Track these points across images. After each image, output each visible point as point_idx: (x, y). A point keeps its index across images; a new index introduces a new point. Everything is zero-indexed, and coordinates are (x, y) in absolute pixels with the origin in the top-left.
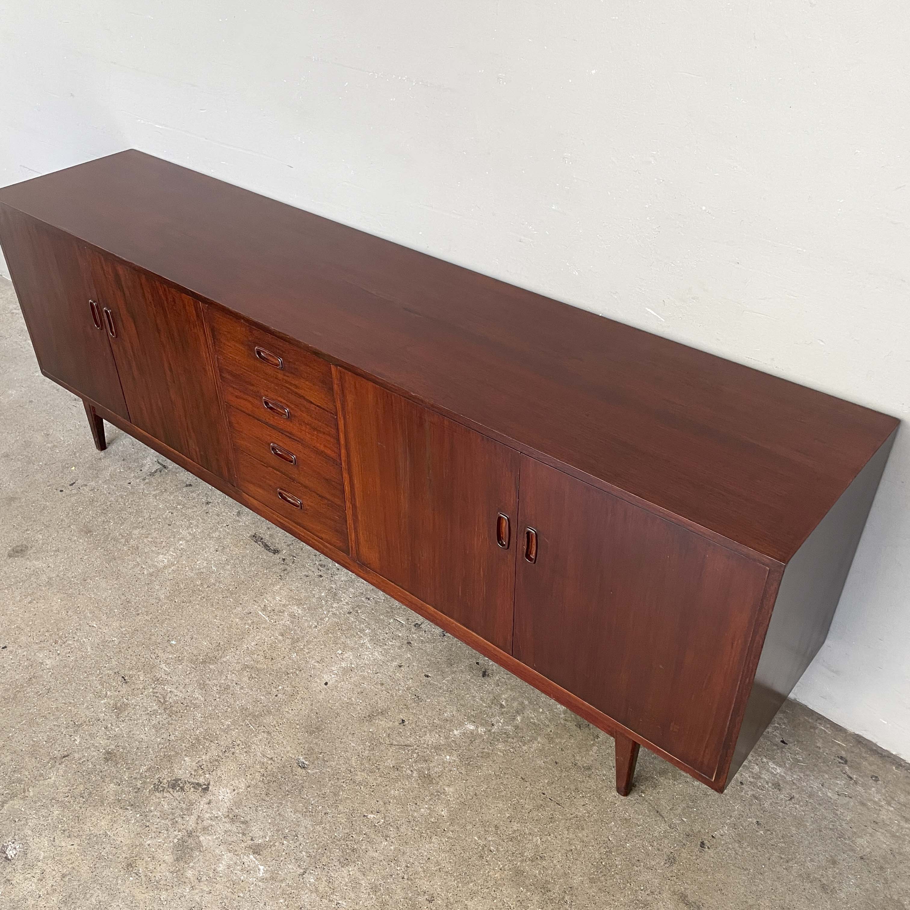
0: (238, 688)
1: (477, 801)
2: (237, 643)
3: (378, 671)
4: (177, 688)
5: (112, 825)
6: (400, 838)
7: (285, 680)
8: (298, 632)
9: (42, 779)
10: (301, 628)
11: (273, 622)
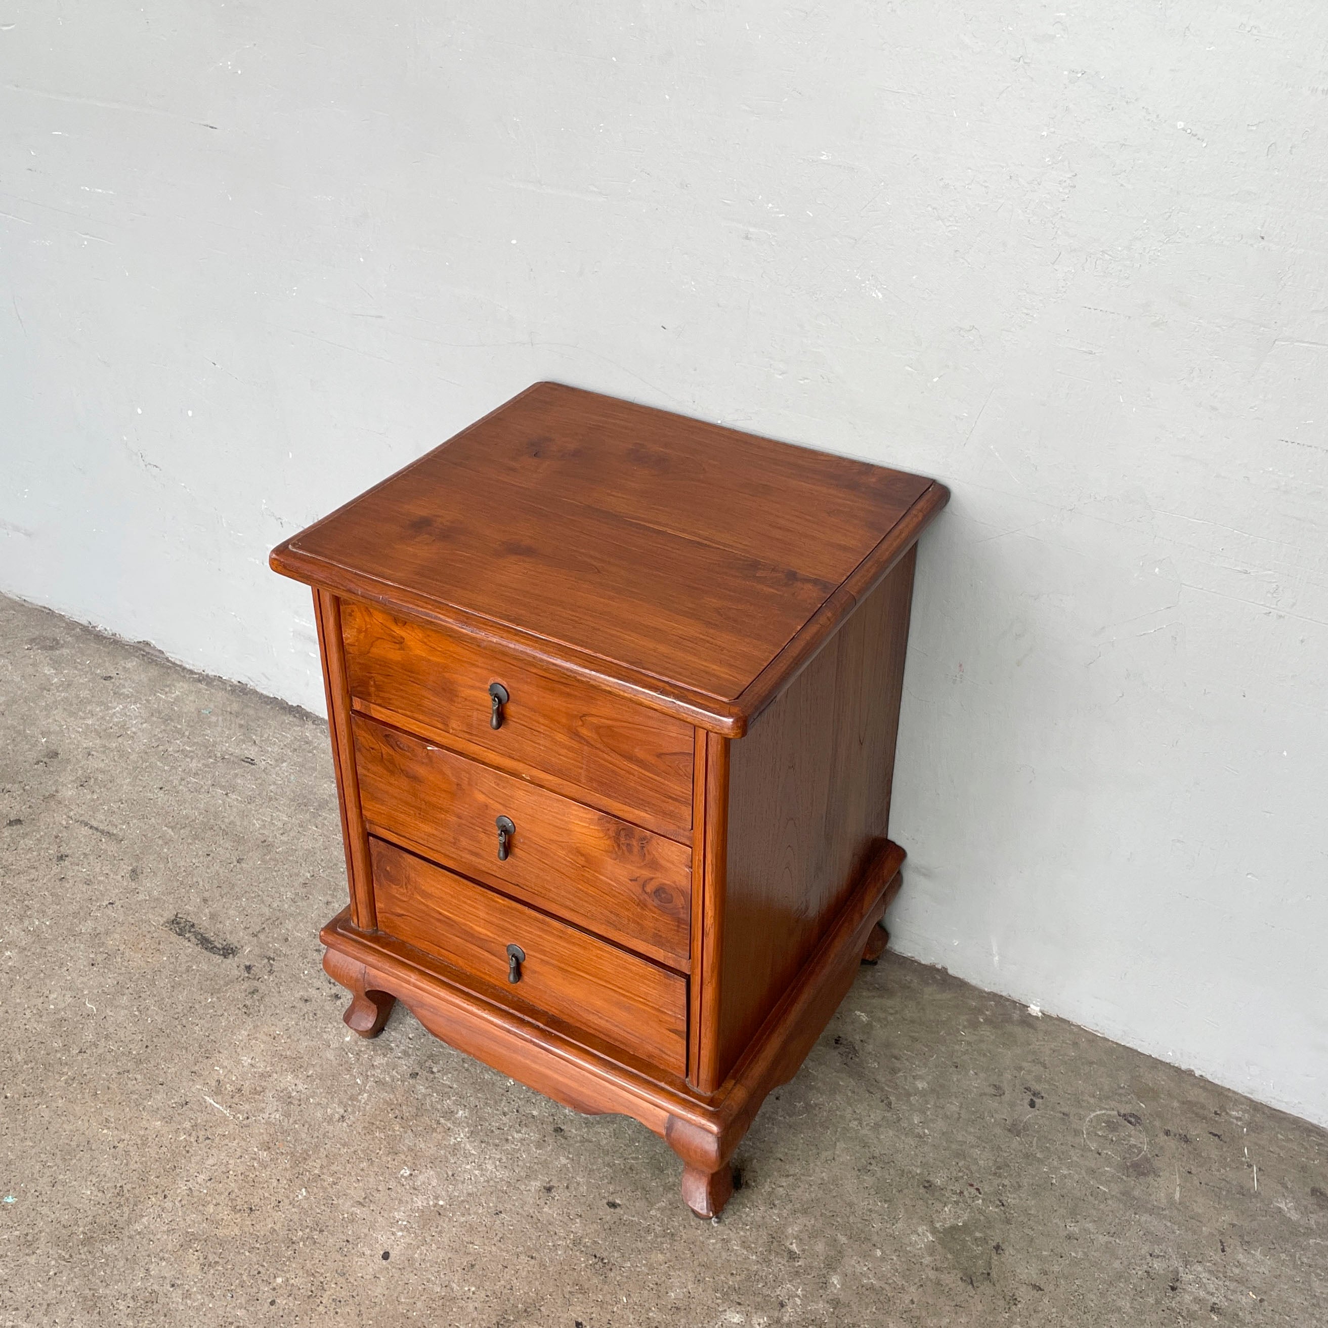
0: (177, 1295)
2: (163, 1181)
3: (500, 1207)
4: (28, 1317)
7: (289, 1259)
8: (304, 1136)
10: (310, 1126)
11: (241, 1119)
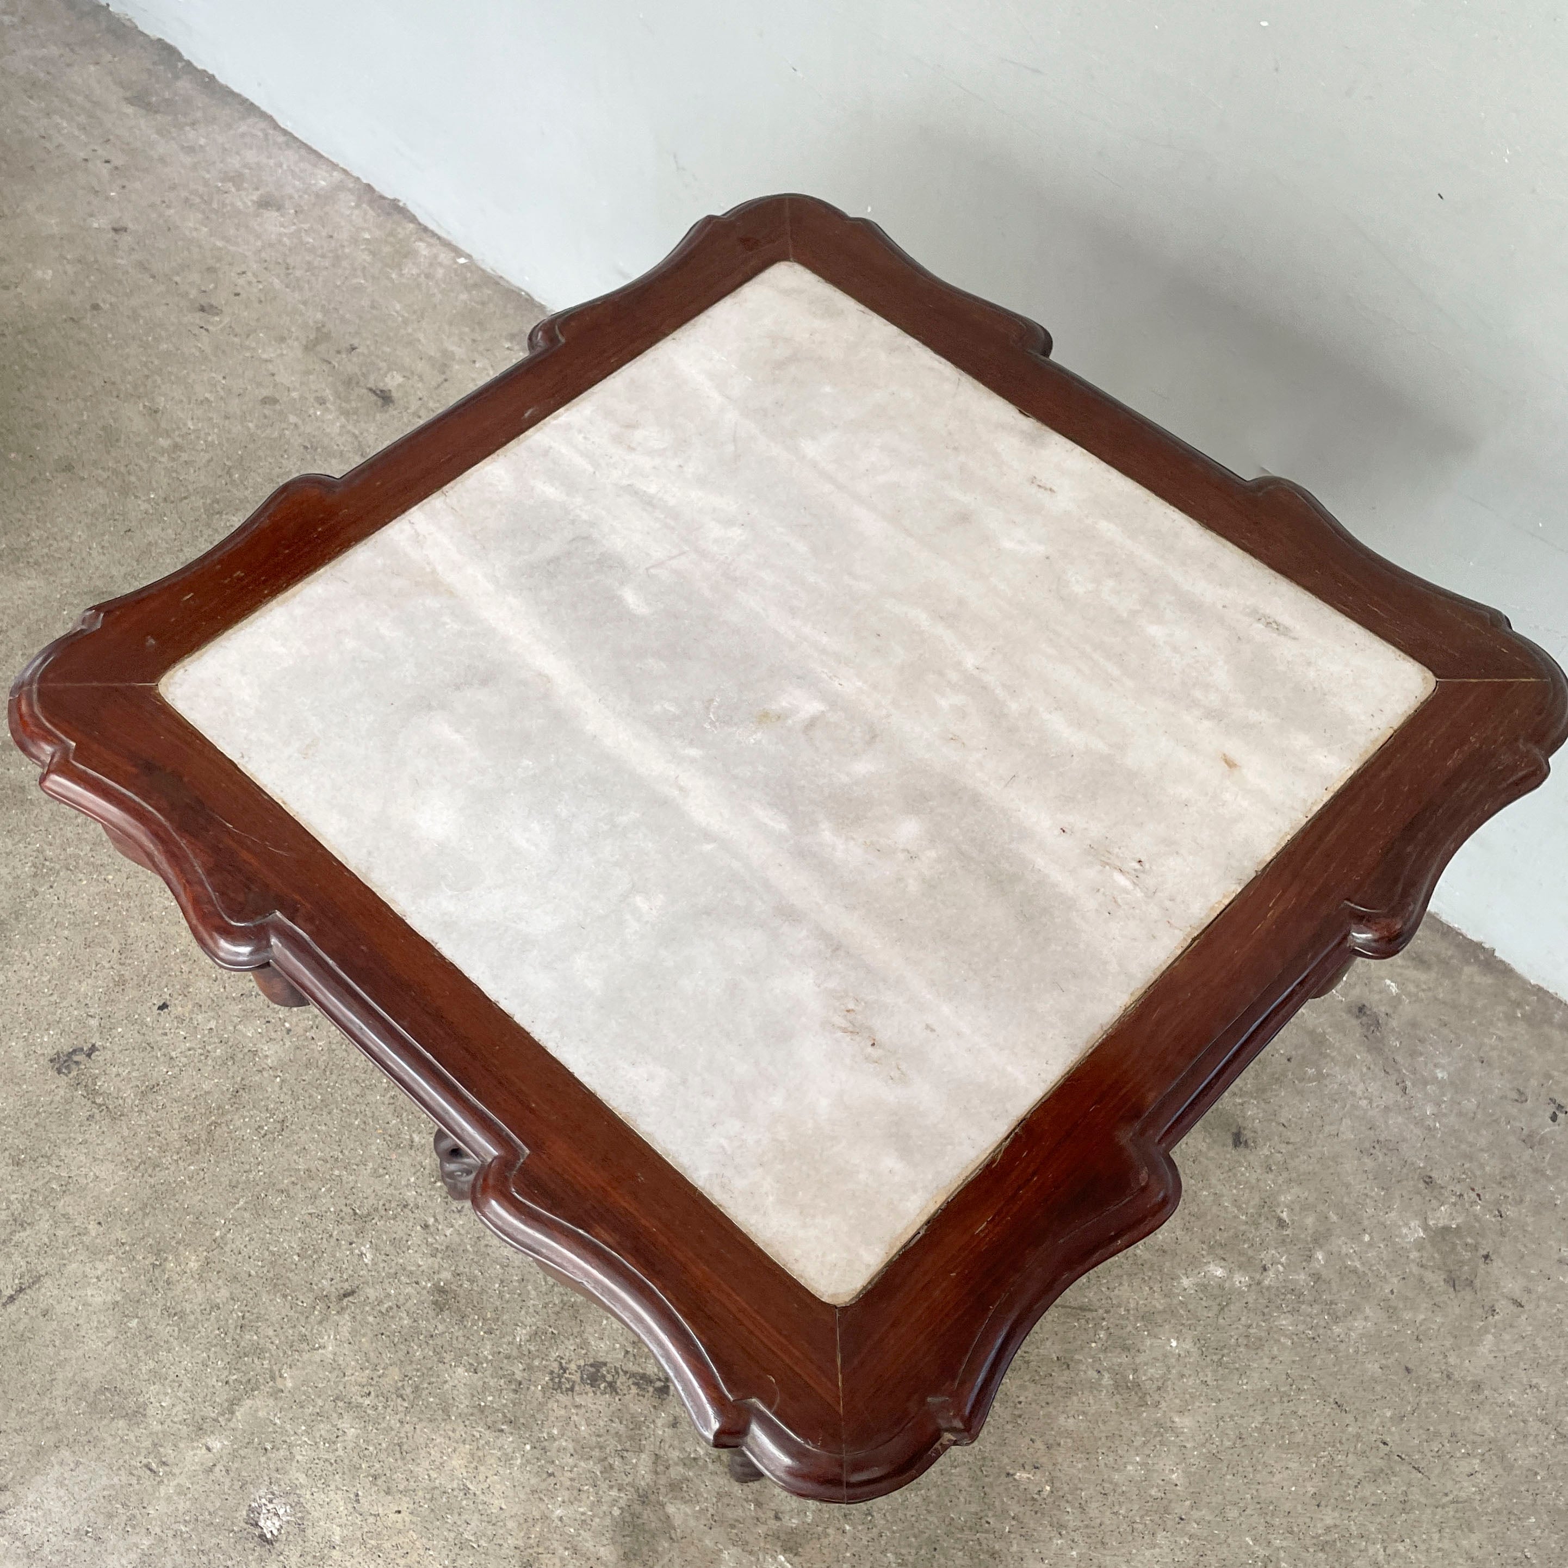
1: (1243, 1453)
5: (476, 1468)
6: (1089, 1531)
9: (307, 1348)
